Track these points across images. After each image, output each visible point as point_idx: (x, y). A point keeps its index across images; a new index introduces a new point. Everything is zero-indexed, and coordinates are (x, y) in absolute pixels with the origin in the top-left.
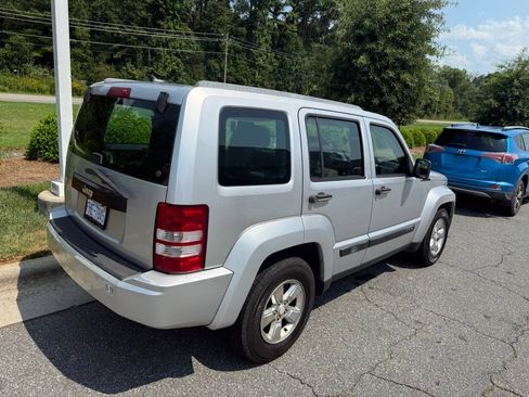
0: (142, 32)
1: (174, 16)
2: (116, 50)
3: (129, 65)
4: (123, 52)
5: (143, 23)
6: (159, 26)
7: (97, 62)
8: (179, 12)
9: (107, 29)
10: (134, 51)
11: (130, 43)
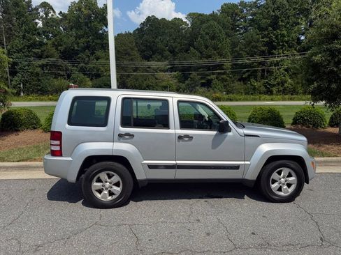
0: (261, 59)
1: (283, 46)
2: (244, 73)
3: (252, 80)
4: (249, 73)
5: (262, 53)
6: (272, 54)
7: (233, 81)
8: (287, 42)
9: (240, 62)
10: (256, 71)
11: (253, 67)
